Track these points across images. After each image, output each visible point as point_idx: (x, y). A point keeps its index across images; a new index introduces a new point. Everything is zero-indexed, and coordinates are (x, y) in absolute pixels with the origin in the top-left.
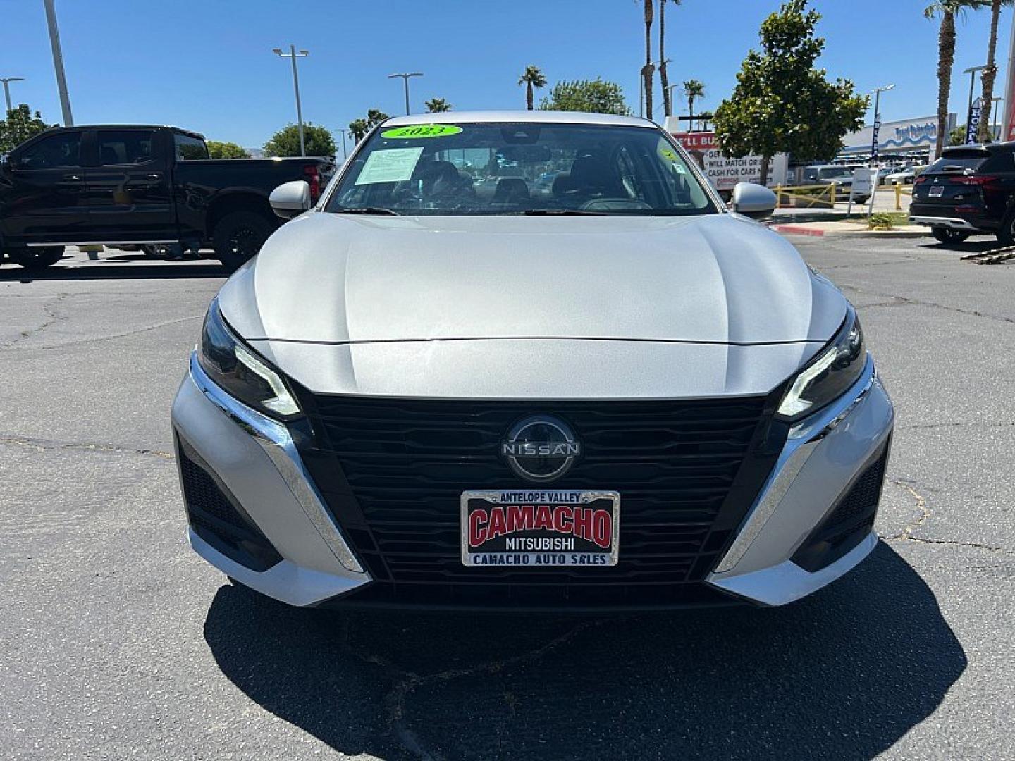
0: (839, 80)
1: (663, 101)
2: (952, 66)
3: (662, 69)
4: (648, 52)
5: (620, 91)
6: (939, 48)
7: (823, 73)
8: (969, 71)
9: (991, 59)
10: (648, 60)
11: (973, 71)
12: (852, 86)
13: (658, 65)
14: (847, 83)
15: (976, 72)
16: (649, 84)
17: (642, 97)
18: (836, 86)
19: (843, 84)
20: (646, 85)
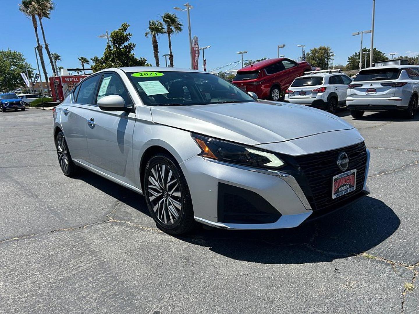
0: (141, 58)
1: (50, 62)
2: (159, 54)
3: (47, 48)
4: (38, 40)
5: (23, 56)
6: (153, 47)
7: (134, 54)
8: (164, 56)
9: (171, 52)
10: (39, 44)
11: (165, 56)
12: (146, 60)
13: (44, 46)
14: (144, 59)
15: (167, 56)
16: (41, 54)
17: (37, 60)
18: (140, 60)
19: (143, 60)
20: (39, 54)
